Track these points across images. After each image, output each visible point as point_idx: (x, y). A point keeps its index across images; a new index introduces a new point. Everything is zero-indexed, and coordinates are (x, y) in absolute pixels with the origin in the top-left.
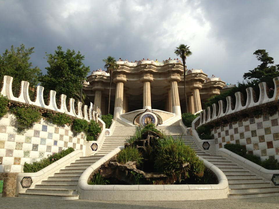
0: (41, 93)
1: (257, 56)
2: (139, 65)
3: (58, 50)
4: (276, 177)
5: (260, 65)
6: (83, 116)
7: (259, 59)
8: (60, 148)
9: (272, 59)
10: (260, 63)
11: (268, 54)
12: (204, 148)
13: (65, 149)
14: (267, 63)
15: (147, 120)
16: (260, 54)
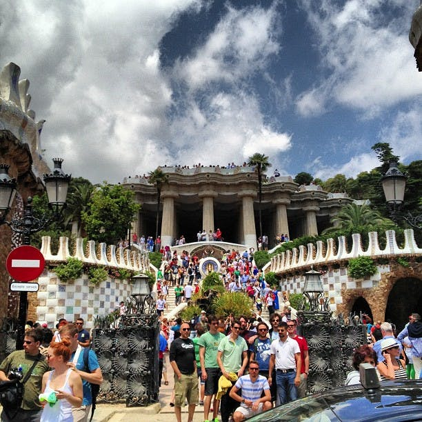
1: (377, 151)
2: (197, 174)
7: (379, 157)
9: (398, 158)
10: (380, 163)
11: (392, 150)
15: (208, 267)
16: (381, 149)
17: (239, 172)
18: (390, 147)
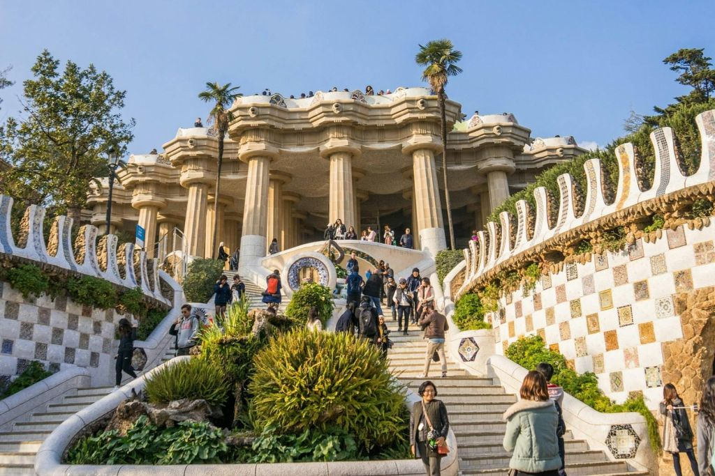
4: (618, 432)
8: (22, 361)
12: (462, 356)
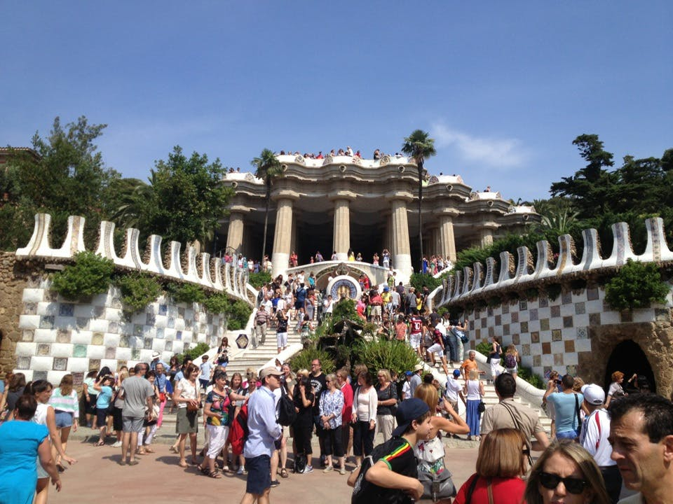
0: (157, 247)
1: (581, 147)
2: (327, 166)
3: (174, 154)
5: (585, 167)
6: (224, 284)
7: (583, 155)
8: (186, 344)
9: (610, 156)
10: (585, 164)
11: (603, 144)
13: (193, 345)
14: (600, 165)
15: (341, 291)
16: (586, 143)
17: (387, 163)
18: (599, 140)
